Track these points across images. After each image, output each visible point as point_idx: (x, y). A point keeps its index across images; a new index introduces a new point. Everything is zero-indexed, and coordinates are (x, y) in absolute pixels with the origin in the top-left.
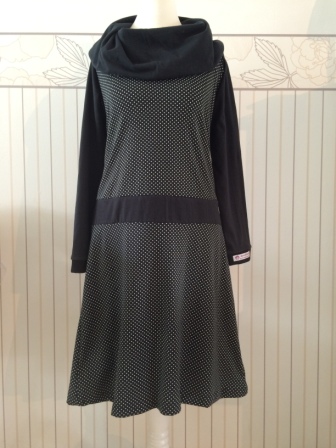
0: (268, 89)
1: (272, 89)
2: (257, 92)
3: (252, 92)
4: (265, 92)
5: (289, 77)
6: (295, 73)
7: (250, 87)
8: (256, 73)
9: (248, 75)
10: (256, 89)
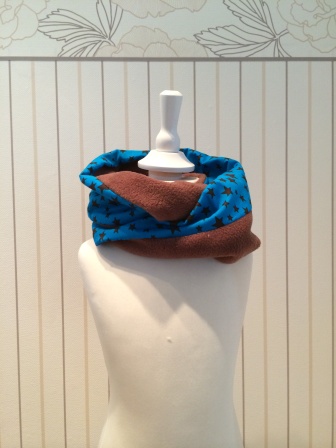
0: (240, 60)
1: (247, 59)
2: (222, 64)
3: (214, 64)
4: (237, 64)
5: (275, 39)
6: (286, 32)
7: (212, 55)
8: (221, 32)
9: (206, 35)
10: (221, 59)
